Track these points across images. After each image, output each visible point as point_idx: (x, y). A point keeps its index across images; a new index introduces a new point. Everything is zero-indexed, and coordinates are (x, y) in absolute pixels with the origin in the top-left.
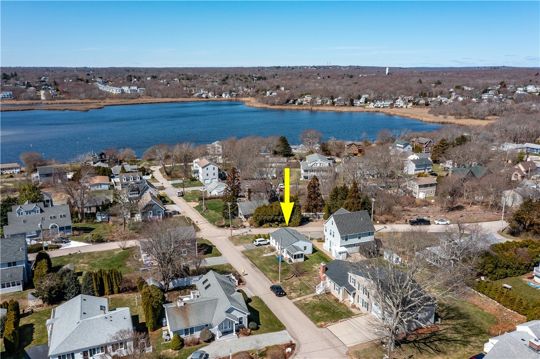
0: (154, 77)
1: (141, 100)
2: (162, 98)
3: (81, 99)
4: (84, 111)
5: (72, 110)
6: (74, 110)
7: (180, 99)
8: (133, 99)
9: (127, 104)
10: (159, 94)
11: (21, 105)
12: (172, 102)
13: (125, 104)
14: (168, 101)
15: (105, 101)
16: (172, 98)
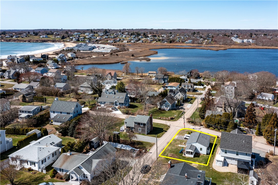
0: (265, 35)
1: (250, 47)
2: (262, 46)
3: (220, 45)
4: (216, 50)
5: (211, 50)
6: (212, 50)
7: (273, 47)
8: (245, 46)
9: (241, 48)
10: (261, 44)
11: (193, 46)
12: (267, 48)
13: (239, 48)
14: (264, 48)
15: (231, 46)
16: (268, 46)
